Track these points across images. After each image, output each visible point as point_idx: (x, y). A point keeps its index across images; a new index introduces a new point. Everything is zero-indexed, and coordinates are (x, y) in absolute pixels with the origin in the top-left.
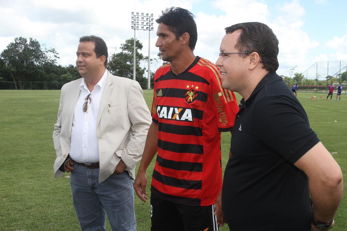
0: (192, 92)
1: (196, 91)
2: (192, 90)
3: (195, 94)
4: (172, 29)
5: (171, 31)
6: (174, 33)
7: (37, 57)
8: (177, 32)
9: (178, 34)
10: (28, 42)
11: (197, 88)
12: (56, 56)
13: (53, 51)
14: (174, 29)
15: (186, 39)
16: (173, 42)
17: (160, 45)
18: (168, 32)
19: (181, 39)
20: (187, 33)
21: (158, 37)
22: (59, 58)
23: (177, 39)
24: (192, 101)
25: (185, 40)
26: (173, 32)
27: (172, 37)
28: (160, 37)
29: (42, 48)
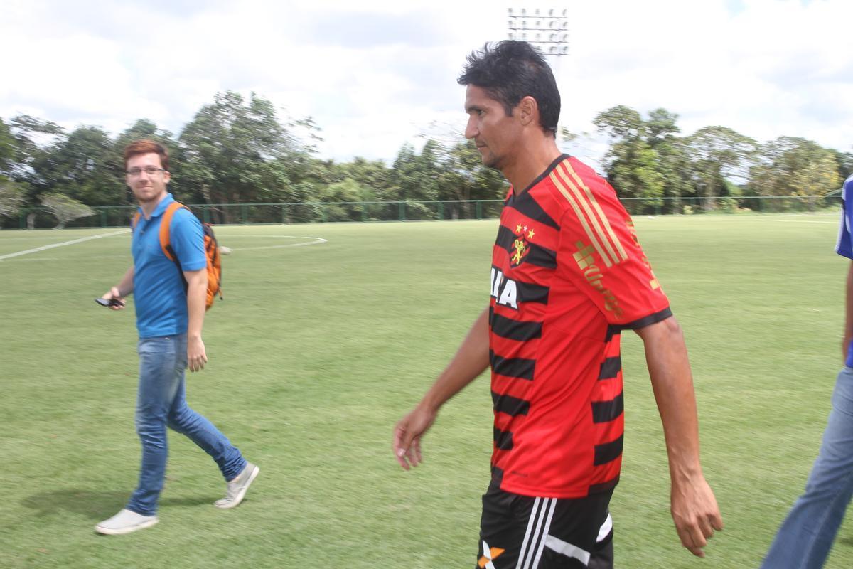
0: (522, 242)
1: (529, 240)
2: (523, 237)
3: (526, 247)
4: (492, 93)
5: (492, 99)
6: (499, 102)
7: (268, 141)
8: (506, 98)
9: (511, 101)
10: (246, 103)
11: (531, 234)
12: (313, 136)
13: (308, 123)
14: (499, 93)
15: (529, 112)
16: (500, 124)
17: (476, 133)
18: (485, 103)
19: (517, 111)
20: (531, 97)
21: (468, 116)
22: (321, 139)
23: (509, 114)
24: (518, 263)
25: (528, 114)
26: (497, 99)
27: (498, 112)
28: (473, 116)
29: (281, 118)
